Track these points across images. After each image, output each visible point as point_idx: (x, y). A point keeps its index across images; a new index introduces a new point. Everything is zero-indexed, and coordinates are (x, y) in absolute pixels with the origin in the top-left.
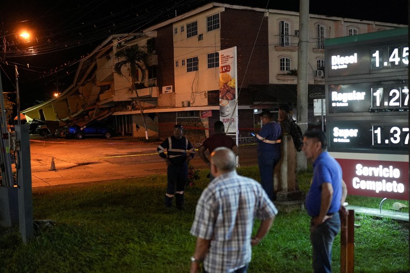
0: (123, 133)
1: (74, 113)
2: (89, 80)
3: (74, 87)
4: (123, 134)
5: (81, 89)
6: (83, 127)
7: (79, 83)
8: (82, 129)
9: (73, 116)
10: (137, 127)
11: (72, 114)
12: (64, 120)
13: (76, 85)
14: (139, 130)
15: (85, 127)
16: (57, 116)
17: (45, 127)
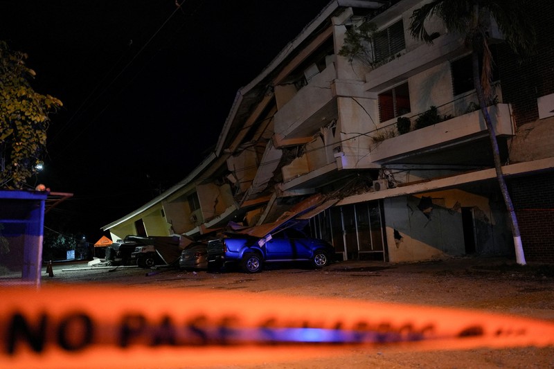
0: (345, 253)
1: (212, 218)
2: (247, 144)
3: (216, 159)
4: (345, 257)
5: (231, 163)
6: (264, 238)
7: (227, 150)
8: (261, 243)
9: (208, 225)
10: (397, 236)
11: (208, 221)
12: (188, 234)
13: (222, 153)
14: (401, 244)
15: (270, 238)
16: (172, 228)
17: (150, 248)
